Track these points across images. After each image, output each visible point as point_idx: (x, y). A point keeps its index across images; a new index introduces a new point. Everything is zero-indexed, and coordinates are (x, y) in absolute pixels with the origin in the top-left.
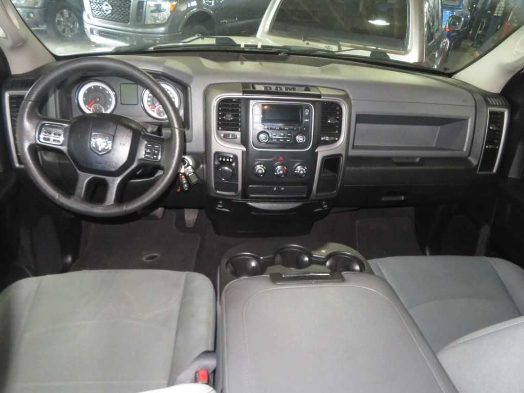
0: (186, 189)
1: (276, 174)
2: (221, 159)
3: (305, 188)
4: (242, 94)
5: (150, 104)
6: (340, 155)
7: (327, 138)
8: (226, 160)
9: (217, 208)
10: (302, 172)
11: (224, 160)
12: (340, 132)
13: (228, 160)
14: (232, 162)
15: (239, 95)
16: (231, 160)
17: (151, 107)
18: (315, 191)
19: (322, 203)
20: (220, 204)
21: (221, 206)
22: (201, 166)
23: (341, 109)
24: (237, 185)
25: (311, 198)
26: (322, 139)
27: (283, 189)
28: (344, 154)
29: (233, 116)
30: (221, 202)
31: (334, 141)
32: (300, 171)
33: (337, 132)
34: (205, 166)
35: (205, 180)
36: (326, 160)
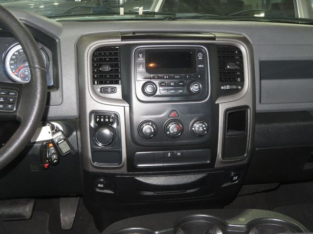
0: (55, 161)
1: (168, 133)
2: (98, 120)
3: (207, 151)
4: (120, 40)
5: (12, 67)
6: (247, 107)
7: (228, 87)
8: (104, 120)
9: (98, 190)
10: (201, 129)
11: (102, 120)
12: (243, 80)
13: (107, 120)
14: (112, 123)
15: (118, 41)
16: (111, 120)
17: (14, 71)
18: (220, 156)
19: (231, 174)
20: (101, 183)
21: (102, 186)
22: (75, 133)
23: (240, 52)
24: (120, 153)
25: (216, 166)
26: (222, 88)
27: (179, 154)
28: (251, 106)
29: (111, 66)
30: (102, 180)
31: (237, 91)
32: (199, 128)
33: (239, 80)
34: (79, 133)
35: (80, 150)
36: (229, 114)
